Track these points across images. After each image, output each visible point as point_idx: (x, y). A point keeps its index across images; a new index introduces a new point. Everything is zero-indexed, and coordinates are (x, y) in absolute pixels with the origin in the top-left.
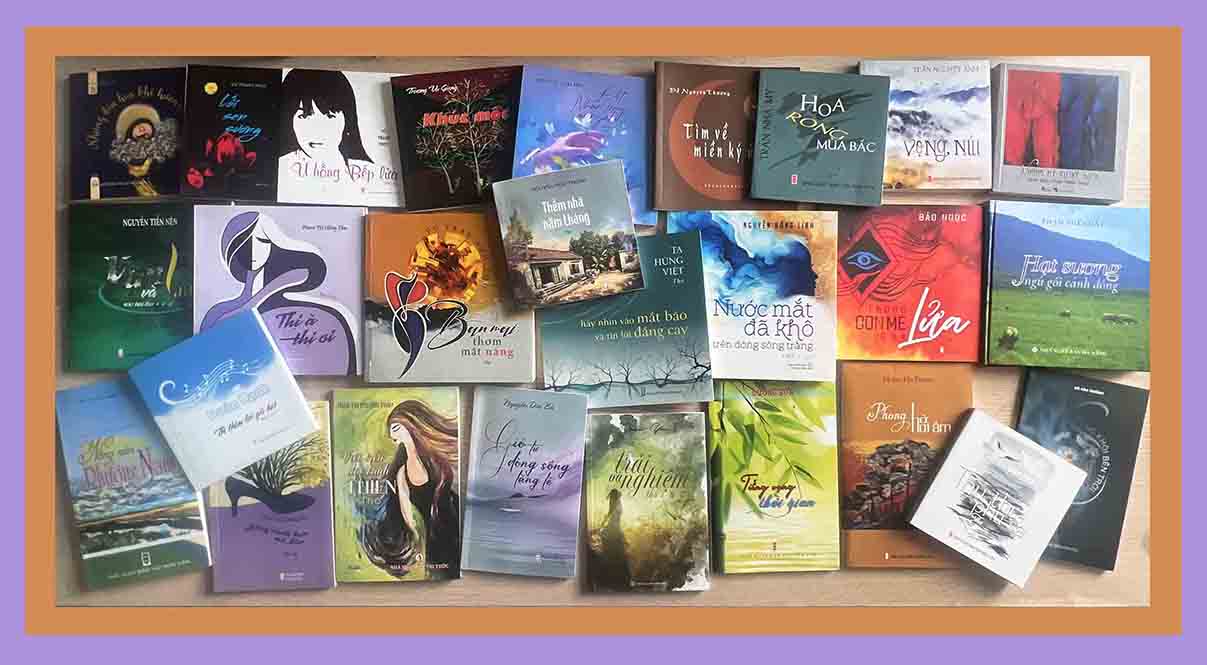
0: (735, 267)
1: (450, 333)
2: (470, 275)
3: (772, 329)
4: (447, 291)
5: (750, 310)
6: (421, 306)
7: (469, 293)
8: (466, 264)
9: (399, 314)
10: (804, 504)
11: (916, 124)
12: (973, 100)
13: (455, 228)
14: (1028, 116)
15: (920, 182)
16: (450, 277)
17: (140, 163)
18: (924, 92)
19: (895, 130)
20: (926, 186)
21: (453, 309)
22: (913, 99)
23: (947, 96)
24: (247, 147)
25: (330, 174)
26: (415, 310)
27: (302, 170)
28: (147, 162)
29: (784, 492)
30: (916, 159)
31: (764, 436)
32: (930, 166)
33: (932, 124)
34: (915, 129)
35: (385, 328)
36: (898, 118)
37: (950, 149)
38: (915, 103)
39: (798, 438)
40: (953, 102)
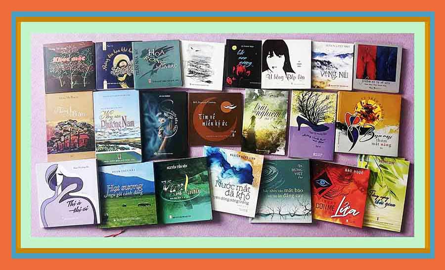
0: (226, 170)
1: (368, 137)
2: (376, 116)
3: (235, 195)
4: (368, 121)
5: (228, 186)
6: (358, 126)
7: (376, 122)
8: (375, 112)
9: (349, 128)
10: (391, 205)
11: (326, 65)
12: (347, 57)
13: (372, 99)
14: (365, 61)
15: (325, 86)
16: (369, 116)
17: (122, 76)
18: (330, 54)
19: (318, 67)
20: (328, 88)
21: (370, 128)
22: (325, 56)
23: (337, 56)
24: (247, 69)
25: (280, 78)
26: (355, 127)
27: (270, 77)
28: (125, 76)
29: (385, 199)
30: (324, 78)
31: (381, 178)
32: (330, 81)
33: (331, 65)
34: (325, 67)
35: (344, 133)
36: (319, 63)
37: (337, 75)
38: (326, 58)
39: (393, 181)
40: (340, 58)
